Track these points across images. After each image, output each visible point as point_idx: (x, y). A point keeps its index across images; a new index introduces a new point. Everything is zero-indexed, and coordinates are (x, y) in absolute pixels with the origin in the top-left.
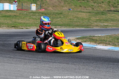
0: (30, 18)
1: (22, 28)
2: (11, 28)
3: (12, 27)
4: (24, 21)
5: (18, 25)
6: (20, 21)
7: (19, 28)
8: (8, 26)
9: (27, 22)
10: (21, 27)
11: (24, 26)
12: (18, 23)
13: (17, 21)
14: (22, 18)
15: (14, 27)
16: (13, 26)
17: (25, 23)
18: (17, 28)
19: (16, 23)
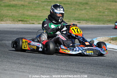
0: (43, 9)
1: (33, 22)
2: (18, 22)
3: (20, 21)
4: (35, 13)
5: (27, 19)
6: (30, 13)
7: (28, 22)
8: (14, 20)
9: (40, 14)
10: (31, 22)
11: (35, 20)
12: (27, 16)
13: (26, 12)
14: (33, 8)
15: (21, 21)
16: (20, 19)
17: (36, 16)
18: (26, 23)
19: (24, 15)
